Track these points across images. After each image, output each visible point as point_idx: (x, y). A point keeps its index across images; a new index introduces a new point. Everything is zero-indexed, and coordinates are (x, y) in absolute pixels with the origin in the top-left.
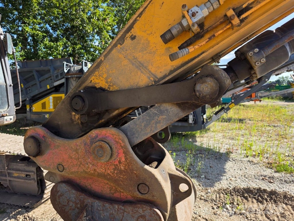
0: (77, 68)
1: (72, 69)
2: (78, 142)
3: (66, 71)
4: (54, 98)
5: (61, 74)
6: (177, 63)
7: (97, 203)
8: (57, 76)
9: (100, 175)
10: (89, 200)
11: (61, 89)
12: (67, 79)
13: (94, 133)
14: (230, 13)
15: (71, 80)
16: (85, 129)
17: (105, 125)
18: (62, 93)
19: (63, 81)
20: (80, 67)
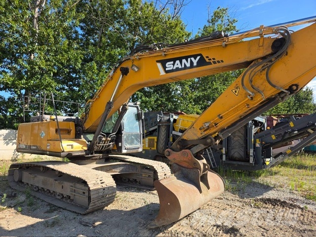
0: (166, 118)
1: (163, 119)
2: (178, 153)
3: (158, 121)
4: (149, 139)
5: (155, 122)
6: (202, 135)
7: (183, 169)
8: (152, 124)
9: (184, 161)
10: (182, 168)
11: (154, 134)
12: (159, 127)
13: (183, 150)
14: (214, 125)
15: (162, 127)
16: (181, 150)
17: (186, 149)
18: (155, 136)
19: (156, 127)
20: (168, 118)
